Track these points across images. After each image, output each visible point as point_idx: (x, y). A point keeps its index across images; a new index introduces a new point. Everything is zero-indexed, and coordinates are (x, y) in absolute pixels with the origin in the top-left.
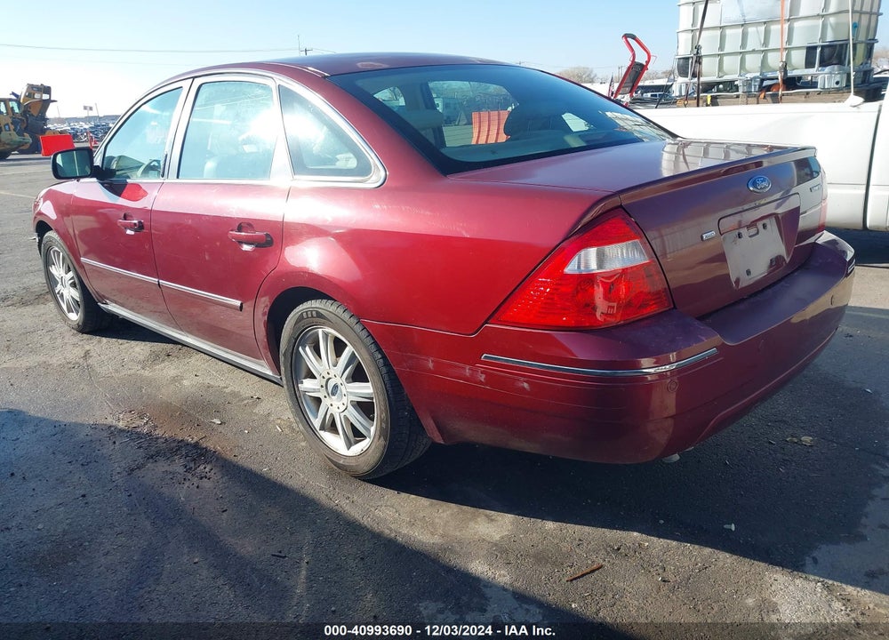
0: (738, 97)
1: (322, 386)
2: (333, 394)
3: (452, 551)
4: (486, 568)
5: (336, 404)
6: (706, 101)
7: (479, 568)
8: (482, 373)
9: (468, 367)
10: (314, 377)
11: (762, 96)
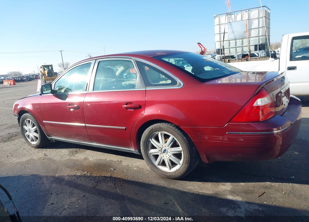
0: (236, 60)
1: (159, 151)
2: (164, 152)
3: (218, 194)
4: (232, 197)
5: (165, 156)
6: (226, 61)
7: (230, 197)
8: (227, 138)
9: (221, 137)
10: (156, 148)
11: (243, 59)
